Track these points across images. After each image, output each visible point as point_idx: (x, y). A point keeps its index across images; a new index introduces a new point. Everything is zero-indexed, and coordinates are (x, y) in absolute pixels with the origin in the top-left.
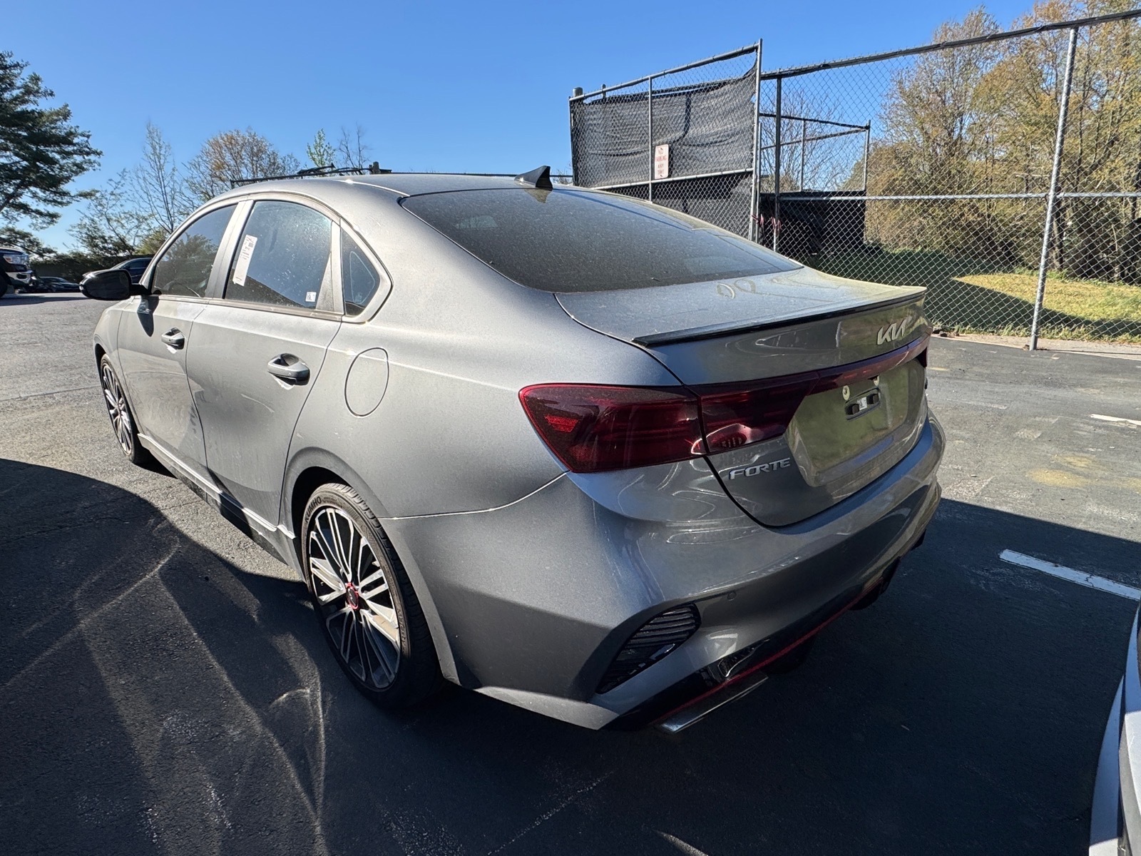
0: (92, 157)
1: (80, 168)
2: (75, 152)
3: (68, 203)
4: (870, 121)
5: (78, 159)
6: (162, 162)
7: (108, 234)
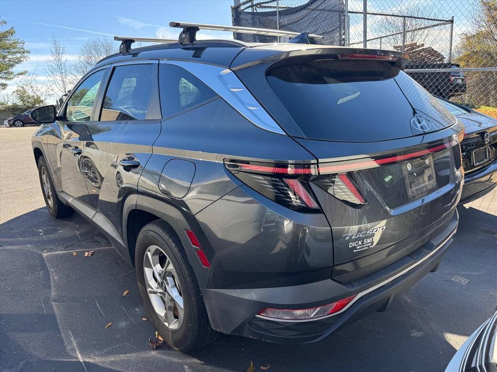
0: (26, 54)
1: (19, 61)
2: (16, 53)
3: (13, 78)
4: (453, 17)
5: (19, 55)
6: (60, 56)
7: (31, 95)
